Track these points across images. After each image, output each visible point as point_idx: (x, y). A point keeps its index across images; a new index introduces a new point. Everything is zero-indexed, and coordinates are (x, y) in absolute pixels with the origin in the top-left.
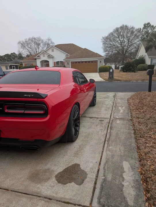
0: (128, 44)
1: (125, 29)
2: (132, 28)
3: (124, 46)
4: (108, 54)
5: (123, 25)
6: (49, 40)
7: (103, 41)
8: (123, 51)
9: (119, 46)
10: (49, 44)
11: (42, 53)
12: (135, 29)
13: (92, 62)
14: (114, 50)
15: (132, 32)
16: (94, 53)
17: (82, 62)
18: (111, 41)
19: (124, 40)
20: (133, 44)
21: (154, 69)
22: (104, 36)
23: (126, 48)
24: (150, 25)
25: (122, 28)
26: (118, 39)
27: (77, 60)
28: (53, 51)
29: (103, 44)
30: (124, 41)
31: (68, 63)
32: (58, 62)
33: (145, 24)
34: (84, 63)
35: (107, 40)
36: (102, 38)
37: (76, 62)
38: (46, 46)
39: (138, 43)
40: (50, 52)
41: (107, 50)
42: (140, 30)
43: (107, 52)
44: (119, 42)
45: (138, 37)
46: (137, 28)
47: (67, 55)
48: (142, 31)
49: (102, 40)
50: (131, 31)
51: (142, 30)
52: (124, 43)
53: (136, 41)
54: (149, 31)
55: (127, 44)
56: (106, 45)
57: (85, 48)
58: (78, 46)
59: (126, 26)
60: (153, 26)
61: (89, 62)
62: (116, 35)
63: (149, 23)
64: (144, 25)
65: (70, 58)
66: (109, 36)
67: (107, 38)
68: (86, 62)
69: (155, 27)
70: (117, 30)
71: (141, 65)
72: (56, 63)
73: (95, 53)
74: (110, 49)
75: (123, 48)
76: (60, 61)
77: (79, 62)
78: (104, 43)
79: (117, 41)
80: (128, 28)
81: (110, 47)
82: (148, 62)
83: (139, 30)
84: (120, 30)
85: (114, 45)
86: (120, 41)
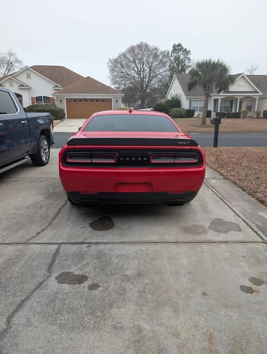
0: (150, 74)
1: (145, 50)
2: (156, 49)
3: (143, 78)
4: (119, 88)
5: (142, 44)
6: (11, 55)
7: (110, 67)
8: (143, 86)
9: (136, 76)
10: (11, 63)
11: (7, 78)
12: (160, 52)
13: (103, 100)
14: (129, 82)
15: (156, 56)
16: (105, 85)
17: (86, 100)
18: (123, 66)
19: (143, 67)
20: (157, 74)
21: (193, 115)
22: (111, 58)
23: (147, 80)
24: (182, 48)
25: (140, 47)
26: (134, 65)
27: (79, 95)
28: (29, 77)
29: (110, 71)
30: (144, 69)
31: (61, 100)
32: (39, 97)
33: (175, 45)
34: (89, 101)
35: (117, 64)
36: (108, 61)
37: (75, 100)
38: (5, 65)
39: (164, 73)
40: (23, 79)
41: (117, 81)
42: (168, 54)
43: (117, 86)
44: (136, 69)
45: (164, 64)
46: (163, 50)
47: (57, 86)
48: (171, 56)
49: (108, 63)
50: (154, 54)
51: (170, 54)
52: (143, 72)
53: (161, 71)
54: (181, 58)
55: (148, 74)
56: (115, 74)
57: (88, 77)
58: (74, 73)
59: (146, 46)
60: (186, 50)
61: (98, 100)
62: (131, 58)
63: (179, 45)
64: (174, 47)
65: (65, 92)
66: (118, 58)
67: (116, 61)
68: (92, 100)
69: (189, 51)
70: (132, 50)
71: (176, 109)
72: (36, 100)
73: (107, 87)
74: (122, 81)
75: (142, 80)
76: (44, 97)
77: (81, 100)
78: (112, 70)
79: (133, 69)
80: (149, 49)
81: (122, 77)
82: (185, 105)
83: (166, 55)
84: (137, 51)
85: (128, 74)
86: (138, 68)
